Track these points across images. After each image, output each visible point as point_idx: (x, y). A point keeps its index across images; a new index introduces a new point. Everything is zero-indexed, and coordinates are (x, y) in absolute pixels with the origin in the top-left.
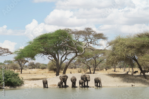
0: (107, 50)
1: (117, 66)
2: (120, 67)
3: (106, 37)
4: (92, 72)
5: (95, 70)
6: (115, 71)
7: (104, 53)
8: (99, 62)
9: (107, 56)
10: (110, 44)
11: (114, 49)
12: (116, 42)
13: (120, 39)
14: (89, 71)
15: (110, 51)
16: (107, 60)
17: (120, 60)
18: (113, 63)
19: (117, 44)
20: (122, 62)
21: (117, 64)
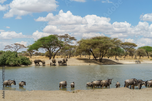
0: (76, 46)
1: (81, 54)
2: (83, 55)
3: (76, 39)
4: (69, 57)
5: (70, 56)
6: (80, 57)
7: (75, 48)
8: (72, 52)
9: (76, 49)
10: (78, 43)
11: (80, 45)
12: (81, 42)
13: (83, 40)
14: (67, 57)
15: (78, 46)
16: (77, 51)
17: (83, 51)
18: (79, 53)
19: (82, 43)
20: (84, 52)
21: (81, 53)
